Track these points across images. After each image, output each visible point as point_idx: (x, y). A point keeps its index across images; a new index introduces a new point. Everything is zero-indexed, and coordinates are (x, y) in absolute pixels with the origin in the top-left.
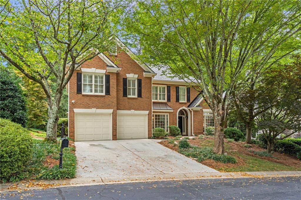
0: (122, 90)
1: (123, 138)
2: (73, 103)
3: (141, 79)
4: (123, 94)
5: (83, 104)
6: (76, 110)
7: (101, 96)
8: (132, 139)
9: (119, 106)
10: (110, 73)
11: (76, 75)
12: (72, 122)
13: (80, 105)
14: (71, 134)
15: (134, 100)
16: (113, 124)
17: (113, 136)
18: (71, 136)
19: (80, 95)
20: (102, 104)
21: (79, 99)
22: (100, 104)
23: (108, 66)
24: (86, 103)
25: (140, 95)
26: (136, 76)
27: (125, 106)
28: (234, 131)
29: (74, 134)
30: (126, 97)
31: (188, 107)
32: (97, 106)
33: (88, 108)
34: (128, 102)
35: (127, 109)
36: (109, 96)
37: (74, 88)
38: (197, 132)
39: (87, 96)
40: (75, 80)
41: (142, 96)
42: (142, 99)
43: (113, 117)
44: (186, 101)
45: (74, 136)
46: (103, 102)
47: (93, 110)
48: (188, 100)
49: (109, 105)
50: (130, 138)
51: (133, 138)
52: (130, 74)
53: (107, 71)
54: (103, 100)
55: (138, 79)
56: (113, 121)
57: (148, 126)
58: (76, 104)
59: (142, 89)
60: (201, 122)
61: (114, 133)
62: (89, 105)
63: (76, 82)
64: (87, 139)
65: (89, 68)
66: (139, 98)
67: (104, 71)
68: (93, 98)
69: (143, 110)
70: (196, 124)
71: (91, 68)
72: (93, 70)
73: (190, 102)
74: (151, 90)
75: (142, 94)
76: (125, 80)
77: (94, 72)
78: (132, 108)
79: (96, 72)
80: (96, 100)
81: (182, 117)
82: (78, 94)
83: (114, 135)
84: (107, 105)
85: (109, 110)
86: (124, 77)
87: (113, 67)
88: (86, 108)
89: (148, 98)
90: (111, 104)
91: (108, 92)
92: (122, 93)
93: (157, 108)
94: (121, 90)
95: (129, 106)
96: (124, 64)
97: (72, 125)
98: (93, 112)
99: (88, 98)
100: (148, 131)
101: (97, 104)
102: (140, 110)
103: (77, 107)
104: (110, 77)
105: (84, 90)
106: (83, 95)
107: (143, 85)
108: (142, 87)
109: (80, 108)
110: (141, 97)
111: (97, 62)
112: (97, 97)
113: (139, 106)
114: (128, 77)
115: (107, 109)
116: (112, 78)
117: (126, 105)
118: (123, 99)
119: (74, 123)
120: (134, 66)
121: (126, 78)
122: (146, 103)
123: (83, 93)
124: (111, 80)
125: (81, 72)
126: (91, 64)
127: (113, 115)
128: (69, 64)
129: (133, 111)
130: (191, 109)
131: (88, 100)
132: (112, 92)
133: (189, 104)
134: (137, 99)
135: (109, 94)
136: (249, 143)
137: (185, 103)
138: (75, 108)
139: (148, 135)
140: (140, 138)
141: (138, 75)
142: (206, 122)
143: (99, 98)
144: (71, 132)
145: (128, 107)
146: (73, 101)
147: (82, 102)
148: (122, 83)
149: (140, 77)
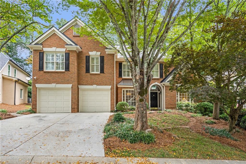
0: (85, 67)
1: (87, 111)
2: (35, 79)
3: (104, 56)
4: (85, 71)
5: (45, 79)
6: (37, 85)
7: (61, 73)
8: (95, 112)
9: (82, 82)
10: (69, 51)
11: (39, 55)
12: (34, 96)
13: (41, 81)
14: (33, 107)
15: (96, 76)
16: (72, 98)
17: (71, 109)
18: (33, 108)
19: (42, 72)
20: (62, 79)
21: (41, 75)
22: (60, 80)
23: (67, 44)
24: (47, 79)
25: (102, 71)
26: (99, 53)
27: (87, 82)
28: (207, 106)
29: (36, 107)
30: (89, 73)
31: (161, 82)
32: (57, 81)
33: (49, 84)
34: (91, 78)
35: (90, 84)
36: (68, 72)
37: (36, 66)
38: (169, 107)
39: (48, 72)
40: (38, 59)
41: (105, 72)
42: (104, 74)
43: (72, 91)
44: (159, 77)
45: (36, 108)
46: (63, 78)
47: (53, 85)
48: (161, 76)
49: (68, 80)
50: (94, 111)
51: (97, 111)
52: (92, 51)
53: (67, 50)
54: (63, 76)
55: (100, 56)
56: (72, 95)
57: (111, 100)
58: (38, 80)
59: (105, 65)
60: (174, 97)
61: (73, 106)
62: (50, 81)
63: (38, 61)
64: (49, 112)
65: (50, 47)
66: (102, 74)
67: (64, 50)
68: (53, 74)
69: (106, 85)
70: (168, 99)
71: (52, 47)
72: (53, 49)
73: (163, 78)
74: (114, 66)
75: (105, 70)
76: (88, 58)
77: (55, 51)
78: (95, 83)
79: (56, 51)
80: (56, 76)
81: (157, 92)
82: (40, 71)
83: (73, 108)
84: (67, 80)
85: (68, 84)
86: (87, 55)
87: (72, 45)
88: (47, 84)
89: (111, 74)
90: (71, 79)
91: (67, 68)
92: (85, 69)
93: (128, 84)
94: (83, 67)
95: (92, 81)
96: (87, 43)
97: (34, 99)
98: (53, 87)
99: (49, 74)
100: (111, 105)
101: (57, 79)
102: (102, 85)
103: (39, 83)
104: (70, 55)
105: (47, 67)
106: (45, 72)
107: (105, 61)
108: (105, 64)
109: (41, 84)
110: (103, 73)
111: (58, 42)
112: (57, 73)
113: (102, 81)
114: (91, 55)
115: (66, 84)
116: (71, 56)
117: (88, 80)
118: (86, 75)
119: (36, 97)
120: (97, 44)
121: (88, 55)
122: (108, 78)
123: (45, 70)
124: (71, 57)
125: (43, 52)
126: (52, 44)
127: (72, 90)
128: (31, 44)
129: (95, 86)
130: (162, 85)
131: (49, 76)
132: (71, 68)
133: (162, 79)
134: (99, 75)
135: (69, 71)
136: (215, 119)
137: (158, 79)
138: (37, 84)
139: (111, 109)
140: (104, 111)
141: (100, 52)
142: (180, 97)
143: (59, 74)
144: (34, 105)
145: (91, 83)
146: (35, 77)
147: (44, 78)
148: (85, 60)
149: (102, 54)
